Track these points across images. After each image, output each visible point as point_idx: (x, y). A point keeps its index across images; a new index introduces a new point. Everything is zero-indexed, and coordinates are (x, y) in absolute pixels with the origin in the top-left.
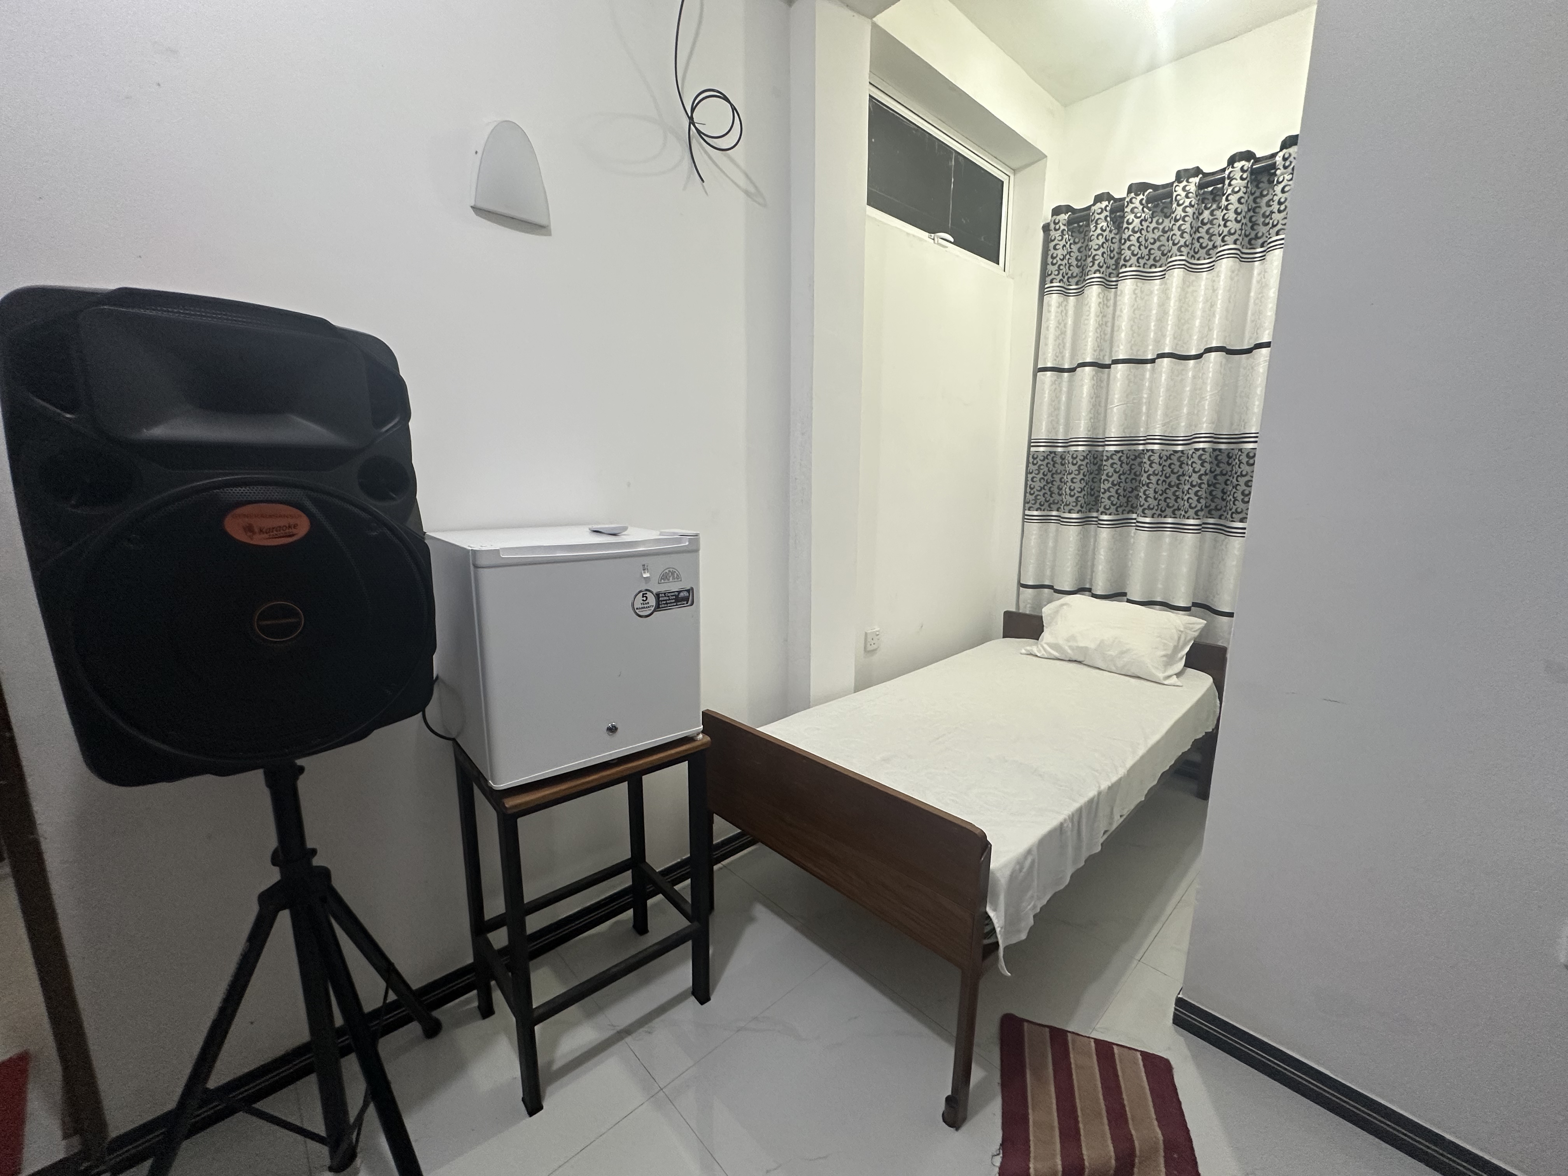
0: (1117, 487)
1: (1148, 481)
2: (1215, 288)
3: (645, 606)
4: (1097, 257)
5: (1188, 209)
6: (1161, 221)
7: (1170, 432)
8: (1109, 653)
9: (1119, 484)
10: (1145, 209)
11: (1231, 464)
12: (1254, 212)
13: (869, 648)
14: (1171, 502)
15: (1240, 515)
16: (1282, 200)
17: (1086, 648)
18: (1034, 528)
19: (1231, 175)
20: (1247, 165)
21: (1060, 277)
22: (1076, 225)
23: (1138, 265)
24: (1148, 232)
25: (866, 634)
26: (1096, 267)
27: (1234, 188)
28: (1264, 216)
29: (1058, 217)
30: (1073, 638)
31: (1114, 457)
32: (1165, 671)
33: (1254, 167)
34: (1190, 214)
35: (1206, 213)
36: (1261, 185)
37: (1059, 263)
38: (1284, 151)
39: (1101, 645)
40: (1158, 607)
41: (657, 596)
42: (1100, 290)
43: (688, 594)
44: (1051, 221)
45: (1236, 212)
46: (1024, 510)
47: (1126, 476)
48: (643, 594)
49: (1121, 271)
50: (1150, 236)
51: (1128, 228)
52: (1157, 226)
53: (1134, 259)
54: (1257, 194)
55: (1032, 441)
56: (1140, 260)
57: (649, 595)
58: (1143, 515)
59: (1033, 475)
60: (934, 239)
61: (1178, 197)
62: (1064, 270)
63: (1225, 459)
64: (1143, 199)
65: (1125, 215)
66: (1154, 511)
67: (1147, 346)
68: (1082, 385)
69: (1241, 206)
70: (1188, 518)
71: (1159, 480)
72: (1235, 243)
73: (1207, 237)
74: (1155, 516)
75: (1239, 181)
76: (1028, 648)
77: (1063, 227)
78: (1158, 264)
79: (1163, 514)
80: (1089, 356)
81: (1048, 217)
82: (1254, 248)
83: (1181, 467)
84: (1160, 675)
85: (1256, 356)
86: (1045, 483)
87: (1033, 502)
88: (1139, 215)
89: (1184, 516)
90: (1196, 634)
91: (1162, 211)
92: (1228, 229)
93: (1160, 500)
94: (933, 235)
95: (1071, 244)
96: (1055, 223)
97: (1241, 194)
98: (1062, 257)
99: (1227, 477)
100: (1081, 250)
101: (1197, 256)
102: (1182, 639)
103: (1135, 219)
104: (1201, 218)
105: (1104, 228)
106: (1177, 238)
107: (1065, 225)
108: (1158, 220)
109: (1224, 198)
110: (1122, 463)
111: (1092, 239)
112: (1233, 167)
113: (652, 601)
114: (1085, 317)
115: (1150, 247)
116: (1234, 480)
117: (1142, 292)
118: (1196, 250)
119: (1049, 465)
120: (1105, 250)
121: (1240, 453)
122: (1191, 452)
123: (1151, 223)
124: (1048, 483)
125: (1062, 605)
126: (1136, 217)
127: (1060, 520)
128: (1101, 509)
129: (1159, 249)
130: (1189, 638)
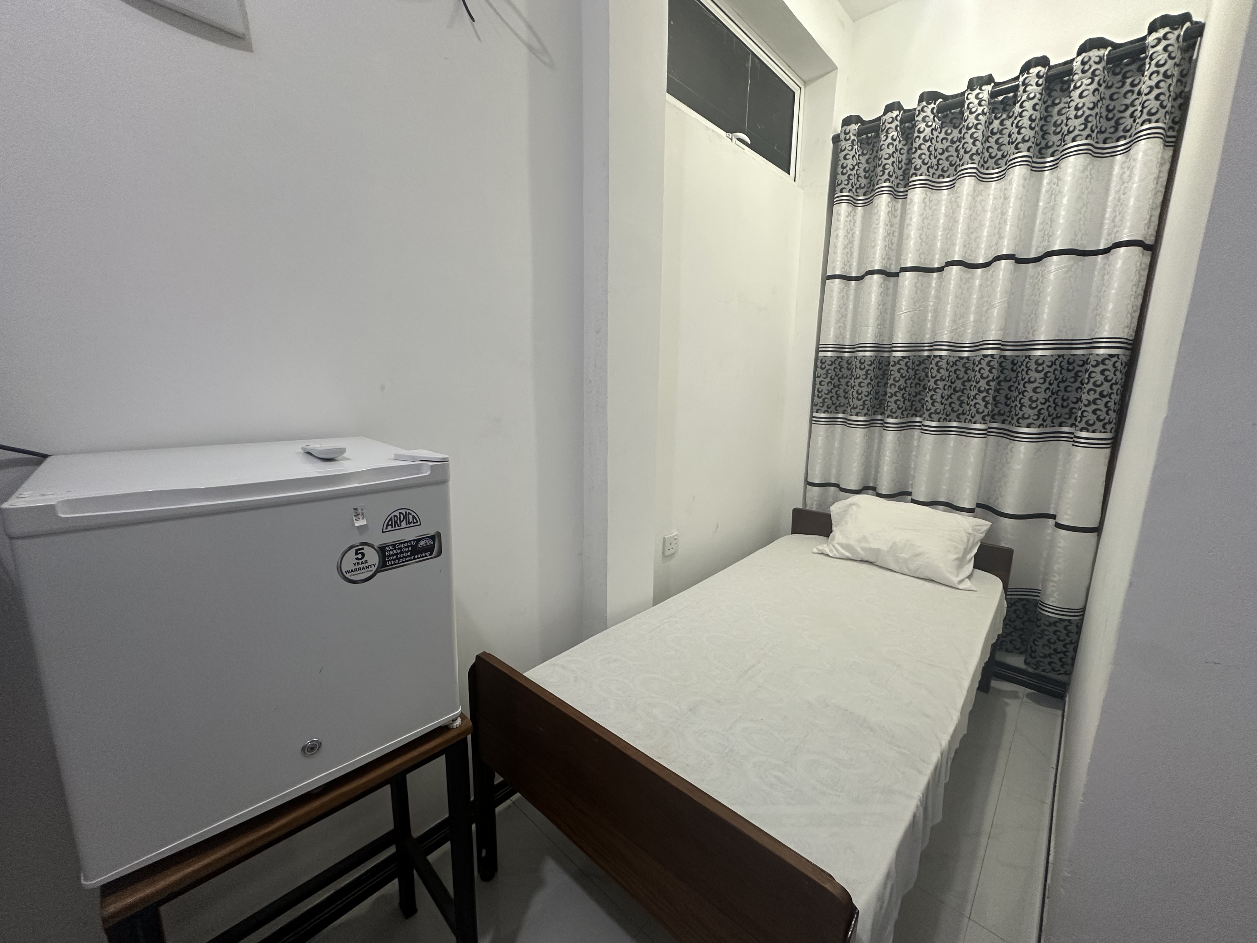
0: (903, 391)
1: (935, 386)
2: (1007, 196)
3: (361, 566)
4: (887, 166)
5: (981, 117)
6: (949, 131)
7: (957, 339)
8: (903, 555)
9: (905, 388)
10: (936, 118)
11: (1016, 370)
12: (1045, 121)
13: (668, 553)
14: (956, 407)
15: (1027, 420)
16: (1080, 105)
17: (879, 550)
18: (821, 430)
19: (1027, 81)
20: (1042, 70)
21: (850, 187)
22: (864, 136)
23: (928, 174)
24: (937, 142)
25: (664, 539)
26: (886, 176)
27: (1029, 95)
28: (1055, 125)
29: (849, 128)
30: (864, 539)
31: (901, 362)
32: (957, 576)
33: (1049, 73)
34: (983, 122)
35: (996, 123)
36: (1053, 94)
37: (849, 173)
38: (1084, 55)
39: (894, 548)
40: (941, 507)
41: (382, 550)
42: (889, 199)
43: (431, 542)
44: (841, 132)
45: (1030, 119)
46: (812, 412)
47: (911, 381)
48: (357, 550)
49: (911, 179)
50: (939, 146)
51: (919, 137)
52: (945, 136)
53: (924, 168)
54: (1049, 103)
55: (820, 346)
56: (930, 169)
57: (367, 550)
58: (929, 419)
59: (821, 379)
60: (731, 139)
61: (971, 105)
62: (854, 180)
63: (1010, 366)
64: (934, 108)
65: (917, 124)
66: (940, 415)
67: (934, 255)
68: (870, 293)
69: (1036, 112)
70: (975, 423)
71: (945, 385)
72: (1028, 150)
73: (996, 147)
74: (941, 420)
75: (1035, 87)
76: (820, 547)
77: (853, 137)
78: (946, 174)
79: (948, 418)
80: (878, 264)
81: (838, 128)
82: (1044, 158)
83: (966, 373)
84: (955, 580)
85: (1047, 264)
86: (832, 387)
87: (821, 405)
88: (930, 124)
89: (970, 420)
90: (983, 535)
91: (951, 122)
92: (1021, 136)
93: (946, 404)
94: (730, 134)
95: (859, 155)
96: (846, 134)
97: (1035, 101)
98: (852, 167)
99: (1011, 383)
100: (869, 161)
101: (986, 166)
102: (971, 541)
103: (926, 128)
104: (991, 127)
105: (895, 138)
106: (969, 146)
107: (855, 135)
108: (947, 130)
109: (1018, 105)
110: (908, 368)
111: (882, 148)
112: (1028, 73)
113: (372, 557)
114: (874, 226)
115: (939, 157)
116: (1021, 386)
117: (930, 201)
118: (986, 160)
119: (836, 370)
120: (895, 160)
121: (1027, 360)
122: (978, 359)
123: (940, 133)
124: (835, 387)
125: (851, 505)
126: (927, 126)
127: (846, 422)
128: (888, 413)
129: (947, 159)
130: (976, 540)
